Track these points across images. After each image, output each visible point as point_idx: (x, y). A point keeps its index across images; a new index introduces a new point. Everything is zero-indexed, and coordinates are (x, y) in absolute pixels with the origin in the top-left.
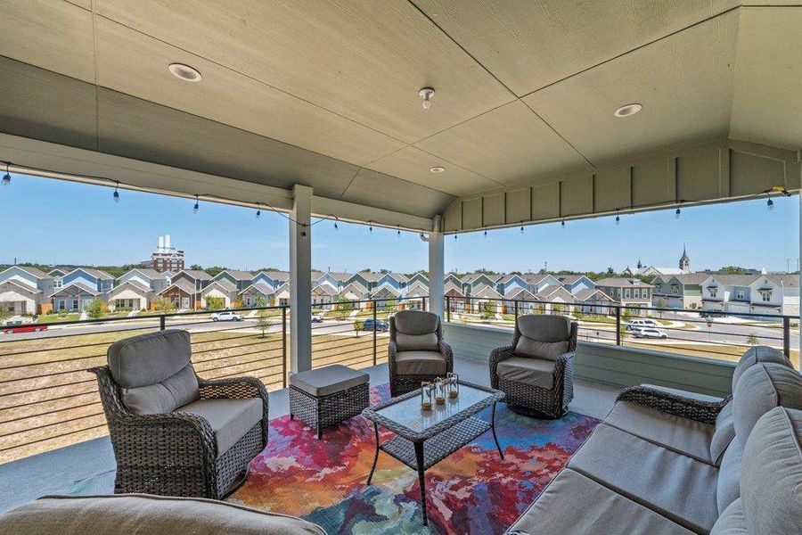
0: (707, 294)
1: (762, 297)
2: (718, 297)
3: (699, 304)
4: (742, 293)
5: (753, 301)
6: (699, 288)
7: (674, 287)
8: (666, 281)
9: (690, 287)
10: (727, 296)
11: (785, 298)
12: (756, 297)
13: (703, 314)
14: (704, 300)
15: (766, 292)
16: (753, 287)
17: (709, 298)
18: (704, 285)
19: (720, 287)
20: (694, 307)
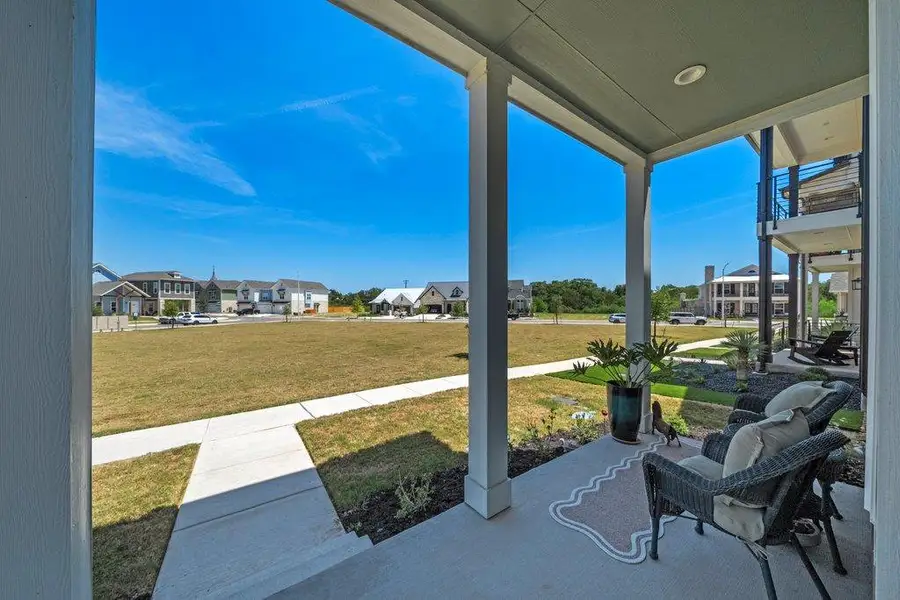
0: (241, 297)
1: (279, 296)
2: (250, 299)
3: (235, 308)
4: (266, 295)
5: (274, 299)
6: (235, 292)
7: (213, 292)
8: (204, 286)
9: (225, 291)
10: (256, 297)
11: (292, 295)
12: (276, 297)
13: (240, 314)
14: (239, 303)
15: (281, 292)
16: (274, 289)
17: (243, 300)
18: (239, 289)
19: (251, 290)
20: (230, 310)
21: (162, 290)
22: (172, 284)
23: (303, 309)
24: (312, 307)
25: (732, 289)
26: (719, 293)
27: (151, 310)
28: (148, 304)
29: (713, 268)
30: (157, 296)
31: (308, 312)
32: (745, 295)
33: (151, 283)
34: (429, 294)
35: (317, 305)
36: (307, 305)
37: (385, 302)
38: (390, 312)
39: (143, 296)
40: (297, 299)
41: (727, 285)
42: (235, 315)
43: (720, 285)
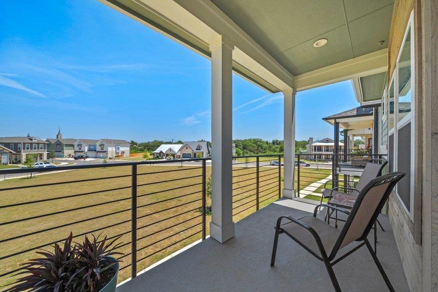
0: (77, 149)
1: (100, 148)
2: (82, 150)
3: (73, 154)
4: (92, 147)
5: (97, 150)
6: (73, 146)
7: (59, 146)
8: (53, 142)
9: (67, 145)
10: (86, 149)
11: (109, 148)
12: (98, 149)
13: (76, 158)
14: (75, 152)
15: (102, 146)
16: (98, 144)
17: (78, 150)
18: (76, 144)
19: (83, 145)
20: (70, 156)
21: (24, 149)
22: (31, 144)
23: (115, 155)
24: (120, 154)
25: (319, 148)
26: (315, 150)
27: (16, 159)
28: (14, 157)
29: (312, 138)
30: (20, 152)
31: (118, 156)
32: (325, 151)
33: (16, 144)
34: (185, 148)
35: (123, 153)
36: (118, 153)
37: (161, 152)
38: (164, 157)
39: (10, 152)
40: (111, 150)
41: (318, 147)
42: (73, 159)
43: (315, 147)
